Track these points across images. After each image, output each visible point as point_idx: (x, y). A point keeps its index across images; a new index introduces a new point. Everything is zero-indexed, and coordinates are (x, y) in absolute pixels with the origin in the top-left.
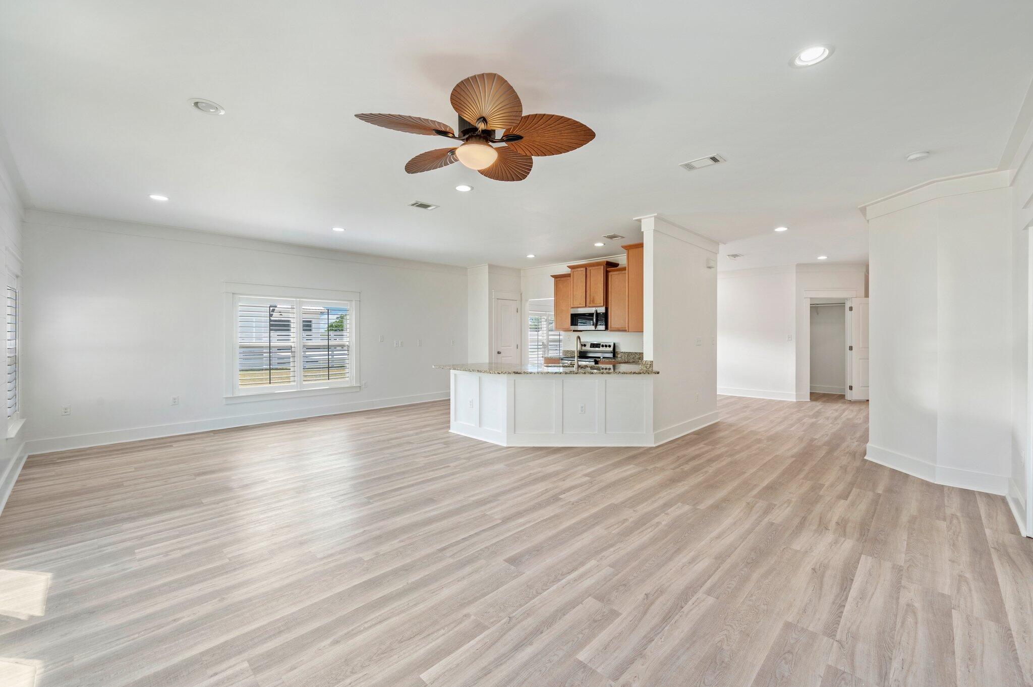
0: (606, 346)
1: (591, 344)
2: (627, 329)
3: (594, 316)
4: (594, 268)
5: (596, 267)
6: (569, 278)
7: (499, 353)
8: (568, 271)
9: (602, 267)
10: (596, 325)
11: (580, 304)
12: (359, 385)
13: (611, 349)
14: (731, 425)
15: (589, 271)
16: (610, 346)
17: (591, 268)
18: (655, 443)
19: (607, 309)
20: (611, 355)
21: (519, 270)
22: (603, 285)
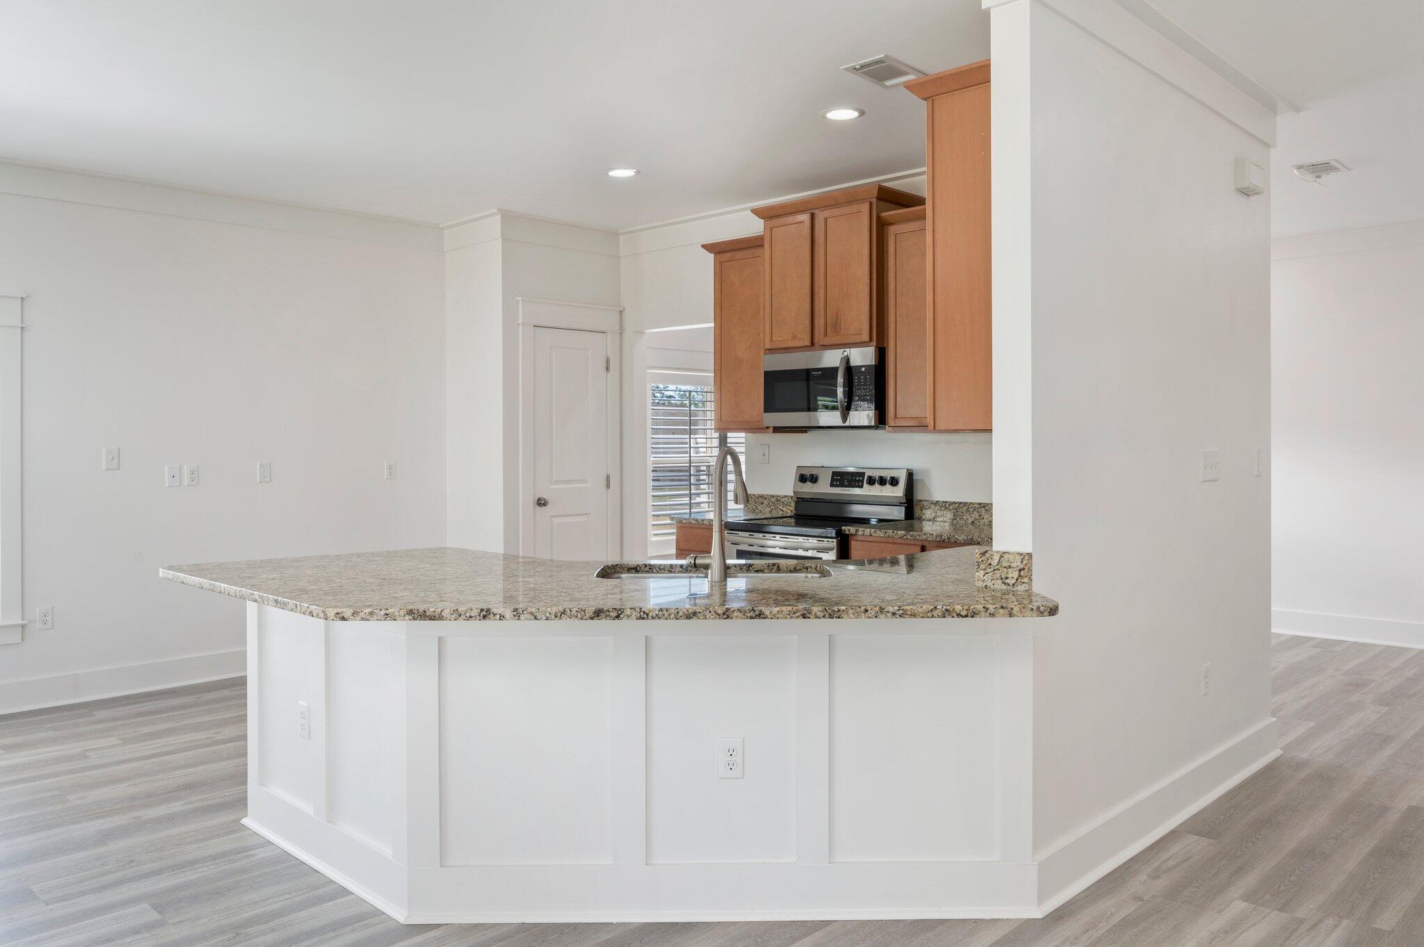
0: (882, 481)
1: (834, 474)
2: (930, 421)
3: (840, 380)
4: (836, 211)
5: (846, 210)
6: (758, 251)
7: (541, 503)
8: (756, 227)
9: (865, 208)
10: (846, 410)
11: (794, 338)
12: (21, 622)
13: (899, 492)
14: (1326, 778)
15: (822, 223)
16: (894, 482)
17: (827, 213)
18: (1042, 897)
19: (881, 354)
20: (898, 513)
21: (613, 236)
22: (866, 269)
